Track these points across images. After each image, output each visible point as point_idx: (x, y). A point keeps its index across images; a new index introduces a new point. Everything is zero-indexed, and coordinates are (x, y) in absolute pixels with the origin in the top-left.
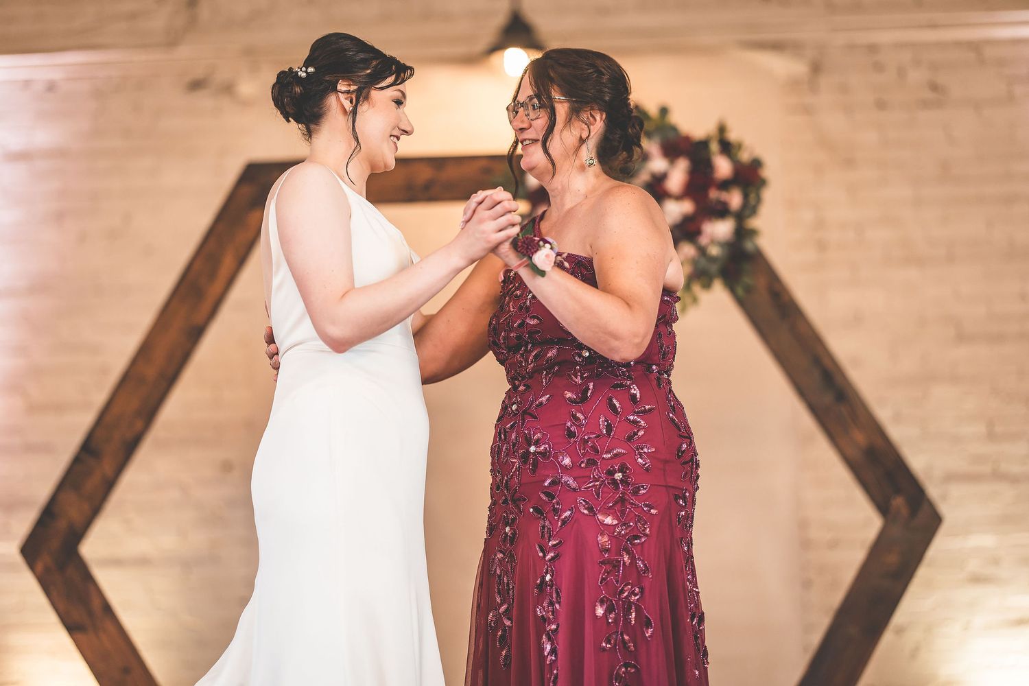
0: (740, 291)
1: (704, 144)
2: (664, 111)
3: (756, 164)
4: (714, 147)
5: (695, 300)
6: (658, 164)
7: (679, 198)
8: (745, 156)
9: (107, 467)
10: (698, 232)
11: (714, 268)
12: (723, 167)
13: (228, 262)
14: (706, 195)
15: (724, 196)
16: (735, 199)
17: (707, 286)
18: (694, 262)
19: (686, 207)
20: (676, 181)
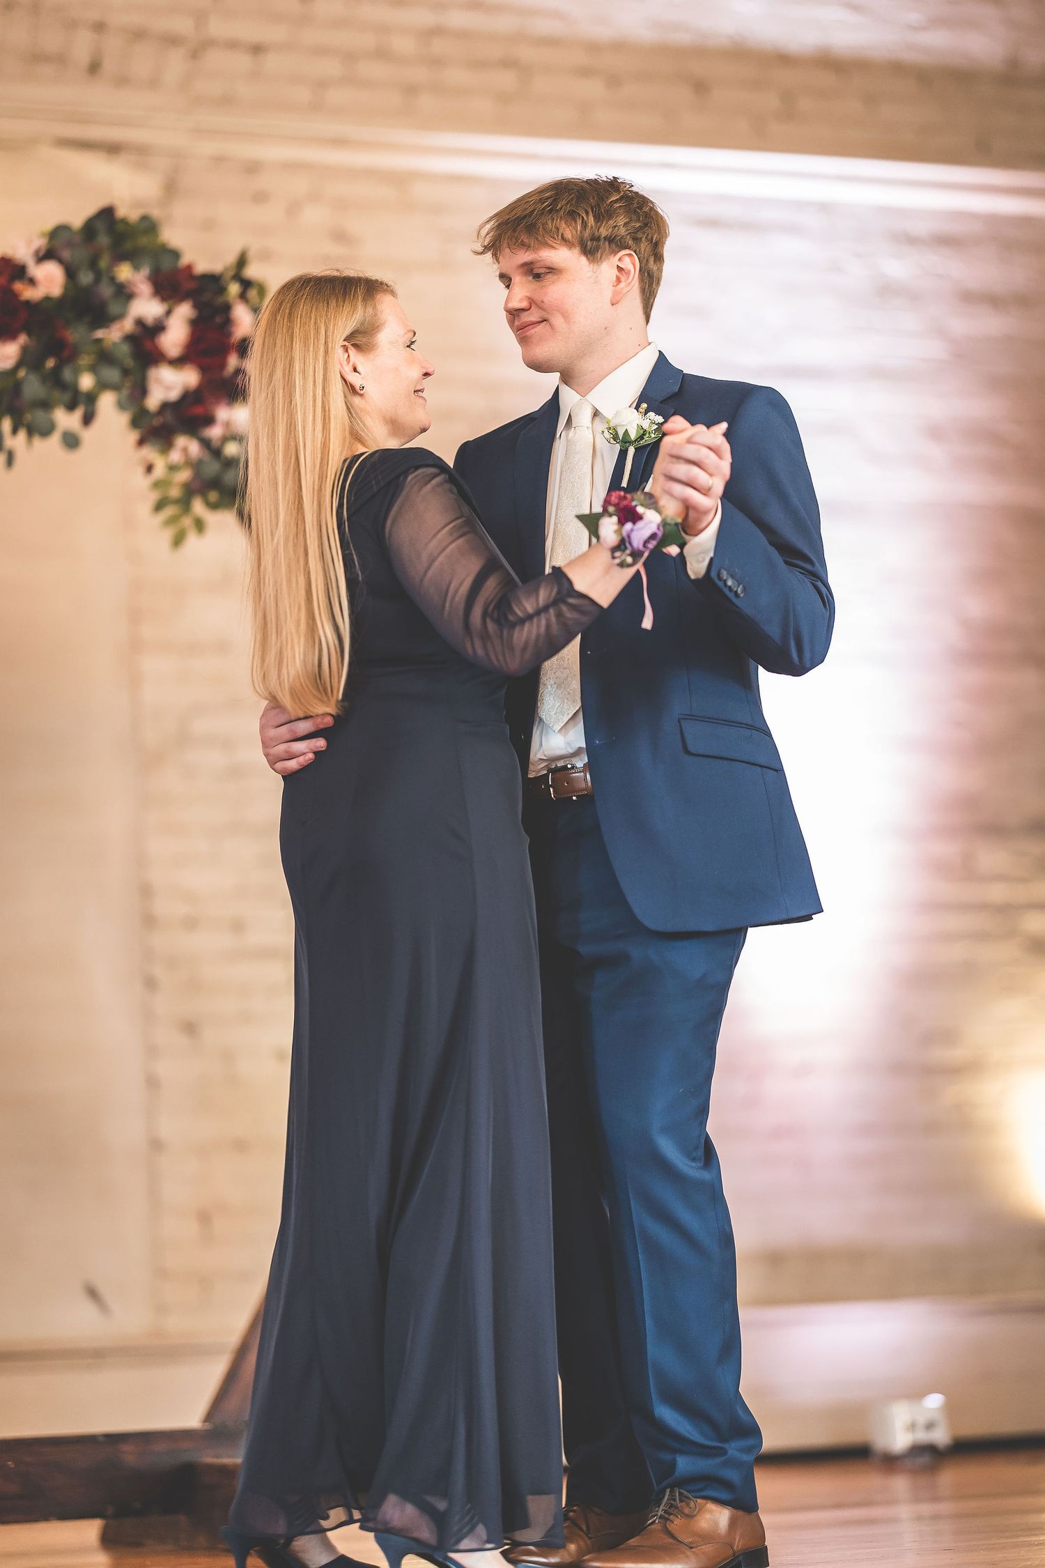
1: (218, 281)
2: (150, 222)
4: (234, 289)
5: (200, 525)
6: (147, 307)
7: (178, 362)
10: (210, 420)
11: (231, 477)
12: (244, 320)
14: (223, 365)
18: (196, 466)
19: (189, 378)
20: (175, 337)
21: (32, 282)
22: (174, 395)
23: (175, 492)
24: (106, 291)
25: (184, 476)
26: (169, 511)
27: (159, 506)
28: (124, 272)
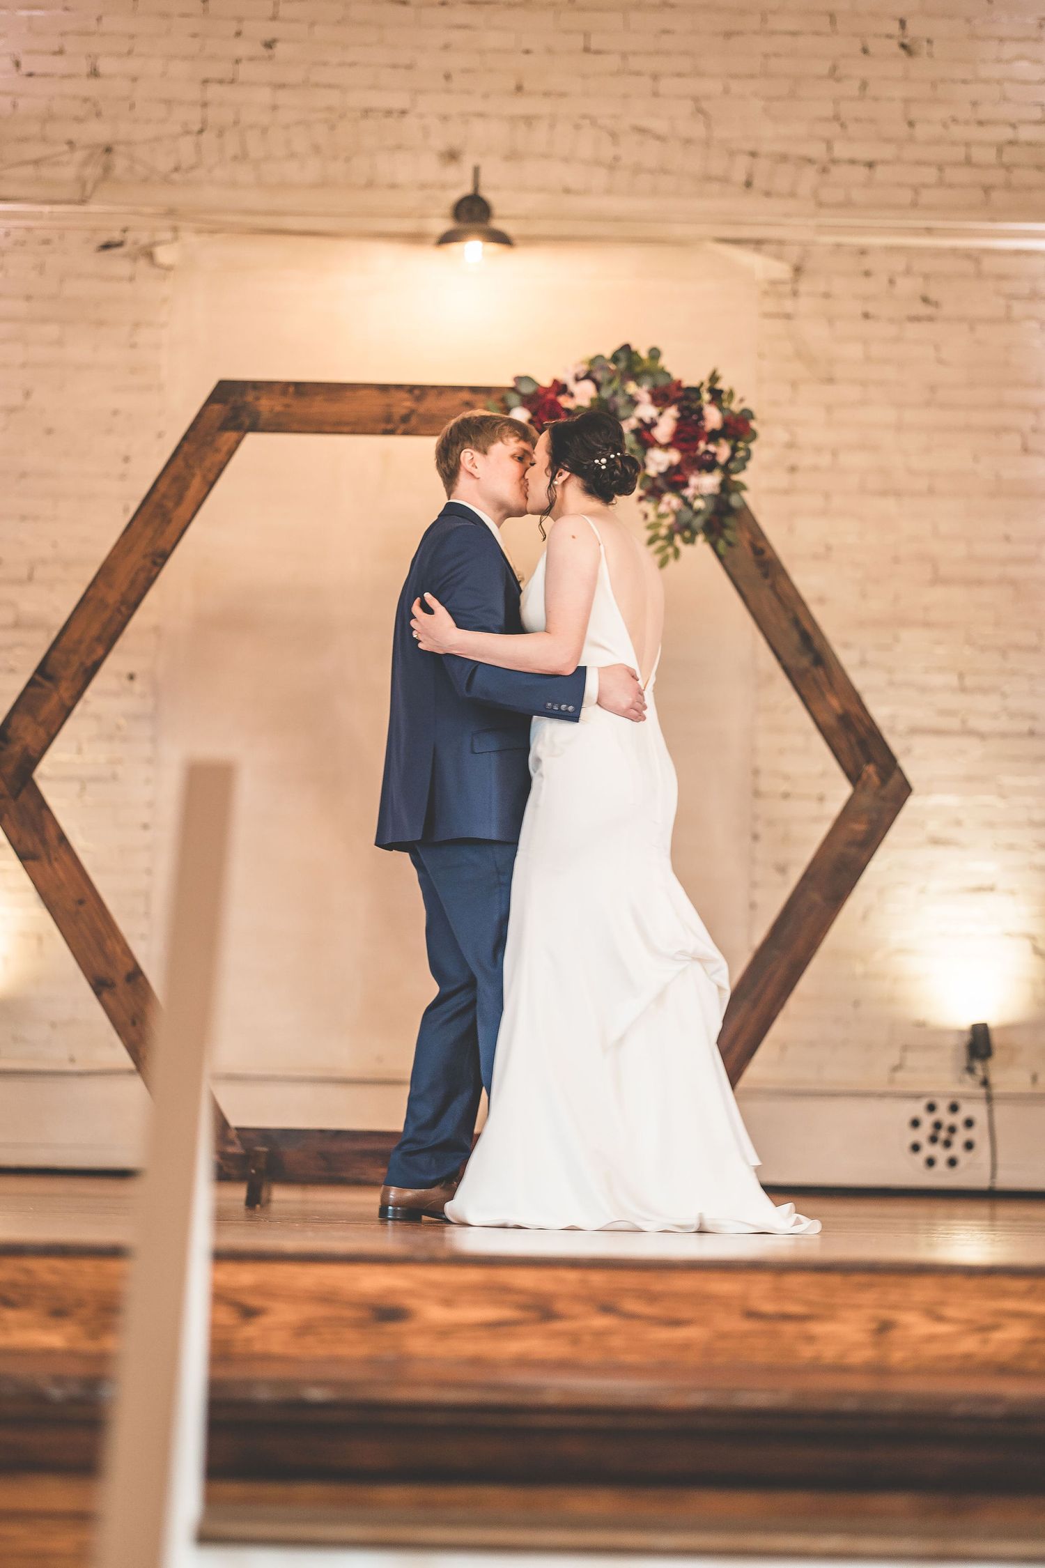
0: (721, 544)
1: (696, 391)
2: (655, 353)
3: (747, 415)
4: (706, 396)
5: (677, 553)
6: (647, 411)
7: (665, 447)
8: (736, 407)
9: (64, 691)
10: (686, 485)
11: (698, 522)
12: (713, 418)
13: (196, 483)
14: (697, 448)
15: (712, 448)
16: (723, 451)
17: (690, 541)
18: (677, 514)
19: (674, 456)
20: (664, 430)
21: (572, 395)
22: (663, 469)
23: (663, 531)
24: (620, 400)
25: (670, 520)
26: (659, 543)
27: (651, 541)
28: (632, 388)
